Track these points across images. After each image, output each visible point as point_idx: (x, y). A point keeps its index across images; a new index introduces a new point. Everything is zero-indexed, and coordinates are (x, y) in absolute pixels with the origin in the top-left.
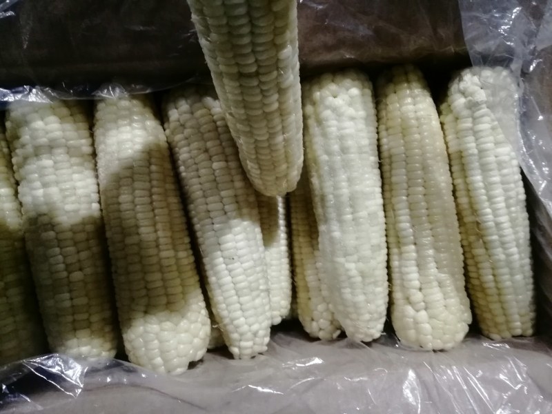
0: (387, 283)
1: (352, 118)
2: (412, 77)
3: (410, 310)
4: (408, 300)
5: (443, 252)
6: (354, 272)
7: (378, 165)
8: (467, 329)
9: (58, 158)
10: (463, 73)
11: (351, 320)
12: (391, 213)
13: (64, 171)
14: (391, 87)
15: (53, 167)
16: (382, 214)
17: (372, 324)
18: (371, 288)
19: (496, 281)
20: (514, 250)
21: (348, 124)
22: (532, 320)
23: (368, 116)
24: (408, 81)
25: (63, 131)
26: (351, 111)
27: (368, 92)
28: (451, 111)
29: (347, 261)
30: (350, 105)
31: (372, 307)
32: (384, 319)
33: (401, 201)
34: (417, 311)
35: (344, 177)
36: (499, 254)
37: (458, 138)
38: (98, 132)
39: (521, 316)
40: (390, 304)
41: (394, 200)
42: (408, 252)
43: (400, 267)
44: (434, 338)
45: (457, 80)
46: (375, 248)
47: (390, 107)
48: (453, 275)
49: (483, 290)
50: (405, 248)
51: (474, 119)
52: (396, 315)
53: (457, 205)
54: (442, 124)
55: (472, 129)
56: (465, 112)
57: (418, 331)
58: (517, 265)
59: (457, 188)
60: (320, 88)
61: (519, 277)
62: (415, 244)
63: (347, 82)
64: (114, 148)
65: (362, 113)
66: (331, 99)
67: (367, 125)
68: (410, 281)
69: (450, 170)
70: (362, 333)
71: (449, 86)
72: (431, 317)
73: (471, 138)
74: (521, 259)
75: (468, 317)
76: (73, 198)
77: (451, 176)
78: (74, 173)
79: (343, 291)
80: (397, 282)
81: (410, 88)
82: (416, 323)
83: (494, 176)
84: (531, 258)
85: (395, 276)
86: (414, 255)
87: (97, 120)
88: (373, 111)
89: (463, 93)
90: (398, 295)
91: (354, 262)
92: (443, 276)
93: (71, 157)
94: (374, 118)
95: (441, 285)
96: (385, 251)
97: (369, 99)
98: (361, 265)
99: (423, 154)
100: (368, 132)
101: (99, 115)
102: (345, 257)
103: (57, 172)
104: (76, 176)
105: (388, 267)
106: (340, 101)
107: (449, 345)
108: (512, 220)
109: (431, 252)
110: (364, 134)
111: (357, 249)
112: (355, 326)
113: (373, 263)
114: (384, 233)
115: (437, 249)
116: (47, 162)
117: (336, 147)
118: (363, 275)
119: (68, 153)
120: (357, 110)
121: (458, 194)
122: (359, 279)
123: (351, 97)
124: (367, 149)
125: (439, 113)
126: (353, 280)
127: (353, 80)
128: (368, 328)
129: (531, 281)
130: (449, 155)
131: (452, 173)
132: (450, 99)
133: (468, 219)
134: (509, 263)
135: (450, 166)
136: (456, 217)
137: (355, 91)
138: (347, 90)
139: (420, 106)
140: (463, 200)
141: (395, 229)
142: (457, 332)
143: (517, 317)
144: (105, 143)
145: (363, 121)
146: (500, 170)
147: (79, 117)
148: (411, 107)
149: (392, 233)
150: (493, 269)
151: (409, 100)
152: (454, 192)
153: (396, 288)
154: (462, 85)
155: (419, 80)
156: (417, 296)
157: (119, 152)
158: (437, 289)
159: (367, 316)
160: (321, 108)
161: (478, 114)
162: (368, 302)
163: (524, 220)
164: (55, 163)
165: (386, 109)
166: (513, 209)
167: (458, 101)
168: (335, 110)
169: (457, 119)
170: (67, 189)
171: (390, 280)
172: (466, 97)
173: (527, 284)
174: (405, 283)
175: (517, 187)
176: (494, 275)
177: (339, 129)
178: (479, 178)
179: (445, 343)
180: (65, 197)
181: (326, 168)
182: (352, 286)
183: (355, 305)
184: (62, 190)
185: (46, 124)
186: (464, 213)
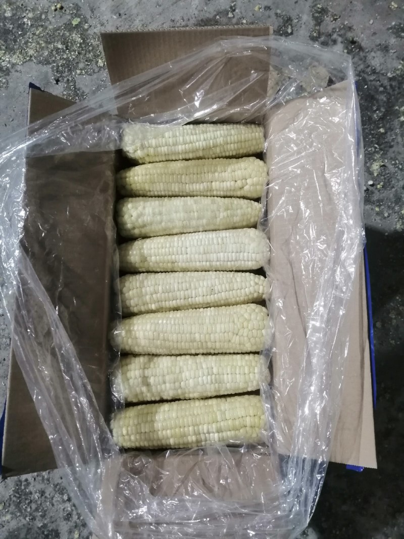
0: (233, 198)
1: (144, 208)
2: (123, 175)
3: (247, 188)
4: (242, 188)
5: (217, 168)
6: (225, 214)
7: (170, 198)
8: (258, 160)
9: (150, 373)
10: (125, 150)
11: (251, 218)
12: (195, 193)
13: (158, 371)
14: (128, 187)
15: (155, 377)
16: (195, 198)
17: (254, 208)
18: (234, 206)
19: (234, 143)
20: (218, 132)
21: (147, 211)
22: (255, 127)
23: (143, 201)
24: (126, 178)
25: (135, 370)
26: (140, 208)
27: (130, 199)
28: (144, 158)
29: (219, 217)
30: (137, 208)
31: (244, 206)
32: (252, 202)
33: (189, 188)
34: (247, 184)
35: (174, 215)
36: (220, 140)
37: (158, 156)
38: (137, 349)
39: (253, 132)
40: (244, 198)
41: (188, 191)
42: (216, 186)
43: (223, 191)
44: (261, 176)
45: (128, 154)
46: (213, 202)
47: (139, 188)
48: (230, 164)
49: (239, 149)
50: (214, 187)
51: (149, 147)
52: (249, 195)
53: (193, 159)
54: (150, 163)
55: (154, 148)
56: (145, 151)
57: (257, 184)
58: (226, 132)
59: (184, 158)
60: (126, 224)
61: (233, 132)
62: (212, 182)
63: (124, 209)
64: (147, 341)
65: (142, 203)
66: (133, 218)
67: (148, 201)
68: (231, 186)
69: (174, 161)
70: (259, 213)
71: (130, 158)
72: (250, 177)
73: (159, 149)
74: (223, 130)
75: (252, 159)
76: (173, 368)
77: (178, 160)
78: (159, 367)
79: (235, 221)
80: (231, 194)
81: (130, 177)
82: (253, 185)
83: (180, 139)
84: (223, 125)
85: (229, 194)
86: (217, 183)
87: (130, 350)
88: (141, 198)
89: (135, 151)
90: (239, 193)
91: (220, 213)
92: (229, 170)
93: (150, 367)
94: (144, 198)
95: (234, 171)
96: (216, 198)
97: (134, 199)
98: (221, 210)
99: (165, 174)
100: (152, 201)
101: (127, 348)
102: (216, 218)
103: (158, 374)
104: (161, 366)
105: (224, 197)
106: (134, 214)
107: (265, 169)
108: (203, 132)
109: (216, 174)
110: (153, 204)
111: (213, 211)
112: (255, 217)
113: (221, 204)
114: (206, 197)
115: (215, 171)
116: (152, 380)
117: (159, 218)
118: (227, 209)
119: (148, 369)
120: (140, 205)
121: (187, 158)
122: (229, 212)
123: (133, 208)
124: (161, 202)
125: (143, 164)
126: (229, 214)
127: (124, 206)
128: (256, 209)
129: (235, 126)
130: (166, 161)
131: (176, 160)
132: (137, 158)
133: (201, 154)
134: (225, 136)
135: (172, 160)
136: (200, 160)
137: (130, 206)
138: (129, 209)
139: (140, 173)
140: (191, 156)
141: (203, 192)
142: (259, 165)
143: (253, 134)
144: (143, 347)
145: (146, 203)
146: (177, 136)
147: (128, 361)
148: (140, 178)
149: (205, 194)
150: (228, 144)
151: (136, 178)
152: (187, 160)
153: (235, 194)
154: (131, 151)
155: (126, 172)
156: (239, 183)
157: (149, 339)
158: (236, 173)
159: (249, 209)
160: (137, 224)
161: (147, 145)
162: (241, 208)
163: (203, 126)
164: (153, 376)
165: (139, 191)
166: (197, 132)
167: (139, 155)
168: (139, 216)
169: (148, 155)
170: (168, 371)
171: (231, 197)
172: (137, 150)
173: (237, 128)
174: (232, 189)
175: (186, 129)
176: (231, 143)
177: (149, 215)
178: (180, 147)
179: (264, 171)
180: (172, 372)
181: (169, 224)
182: (232, 216)
183: (243, 215)
184: (168, 374)
185: (131, 378)
186: (198, 156)
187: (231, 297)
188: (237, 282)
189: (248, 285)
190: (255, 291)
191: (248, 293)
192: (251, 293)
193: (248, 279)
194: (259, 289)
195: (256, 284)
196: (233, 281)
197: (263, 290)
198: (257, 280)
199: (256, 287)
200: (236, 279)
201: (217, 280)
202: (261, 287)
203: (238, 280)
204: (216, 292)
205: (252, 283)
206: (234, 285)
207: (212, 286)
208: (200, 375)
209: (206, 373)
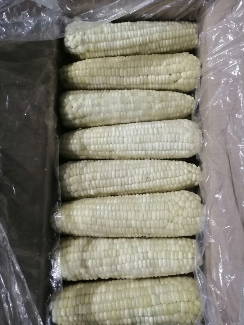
0: (167, 91)
1: (84, 100)
2: (66, 70)
3: (181, 81)
4: (175, 81)
5: (153, 62)
6: (160, 105)
7: (108, 91)
8: (192, 55)
9: (88, 256)
10: (67, 46)
11: (184, 109)
12: (132, 86)
13: (95, 254)
14: (69, 80)
15: (92, 260)
16: (132, 90)
17: (187, 100)
18: (168, 98)
19: (169, 39)
20: (154, 28)
21: (86, 102)
22: (189, 24)
23: (83, 93)
24: (67, 72)
25: (74, 252)
26: (80, 100)
27: (71, 92)
28: (85, 53)
29: (154, 108)
30: (77, 100)
31: (178, 99)
32: (185, 95)
33: (126, 81)
34: (181, 77)
35: (112, 106)
36: (156, 36)
37: (98, 51)
38: (76, 233)
39: (187, 28)
40: (177, 91)
41: (125, 84)
42: (152, 79)
43: (159, 84)
44: (195, 70)
45: (70, 50)
46: (149, 95)
47: (79, 81)
48: (165, 58)
49: (173, 45)
50: (150, 81)
51: (89, 42)
52: (182, 88)
53: (130, 55)
54: (90, 58)
55: (94, 44)
56: (86, 46)
57: (191, 77)
58: (162, 28)
59: (122, 54)
60: (67, 114)
61: (168, 28)
62: (148, 75)
63: (66, 101)
64: (85, 226)
65: (82, 95)
66: (73, 109)
67: (88, 93)
68: (166, 79)
69: (113, 56)
70: (191, 105)
71: (72, 54)
72: (184, 71)
73: (98, 44)
74: (159, 26)
75: (185, 54)
76: (110, 252)
77: (116, 56)
78: (96, 250)
79: (169, 112)
80: (166, 87)
81: (71, 71)
82: (186, 78)
83: (118, 35)
84: (159, 22)
85: (163, 87)
86: (153, 76)
87: (70, 233)
88: (81, 91)
89: (76, 47)
90: (173, 87)
91: (155, 104)
92: (164, 64)
93: (88, 250)
94: (85, 91)
95: (169, 65)
96: (151, 91)
97: (75, 92)
98: (156, 102)
99: (104, 68)
100: (91, 93)
101: (67, 231)
102: (152, 109)
103: (95, 258)
104: (98, 249)
105: (159, 90)
106: (75, 105)
107: (199, 63)
108: (140, 29)
109: (152, 68)
110: (92, 95)
111: (148, 103)
112: (187, 108)
113: (156, 96)
114: (142, 90)
115: (151, 65)
116: (89, 263)
117: (97, 109)
118: (162, 101)
119: (86, 252)
120: (80, 97)
121: (125, 53)
122: (164, 103)
123: (73, 99)
124: (100, 94)
125: (84, 59)
126: (164, 106)
127: (65, 98)
128: (189, 102)
129: (170, 22)
130: (105, 56)
132: (78, 53)
133: (137, 49)
134: (161, 32)
135: (111, 56)
136: (137, 56)
137: (71, 97)
138: (69, 101)
139: (80, 67)
140: (128, 51)
141: (139, 85)
142: (193, 59)
143: (187, 30)
144: (82, 231)
145: (86, 96)
146: (115, 32)
147: (68, 243)
148: (80, 71)
149: (141, 87)
150: (163, 39)
151: (77, 72)
152: (124, 55)
153: (169, 87)
154: (72, 47)
155: (68, 67)
156: (174, 76)
157: (88, 224)
158: (171, 67)
159: (183, 102)
160: (77, 115)
161: (87, 41)
162: (175, 100)
163: (140, 23)
164: (90, 259)
165: (80, 84)
166: (134, 28)
167: (80, 50)
168: (79, 107)
169: (88, 51)
170: (105, 254)
171: (165, 90)
172: (78, 46)
173: (172, 24)
174: (167, 82)
175: (124, 25)
176: (166, 39)
177: (88, 106)
178: (118, 42)
179: (198, 65)
180: (109, 256)
181: (107, 114)
182: (167, 107)
183: (177, 106)
184: (105, 257)
185: (70, 261)
186: (135, 51)
187: (166, 184)
188: (171, 170)
189: (181, 173)
190: (188, 179)
191: (181, 181)
192: (184, 181)
193: (182, 167)
194: (192, 177)
195: (190, 172)
196: (168, 169)
197: (196, 178)
198: (190, 168)
199: (189, 175)
200: (170, 167)
201: (152, 168)
202: (194, 175)
203: (172, 168)
204: (151, 179)
205: (186, 171)
206: (168, 174)
207: (148, 174)
208: (136, 259)
209: (141, 257)
